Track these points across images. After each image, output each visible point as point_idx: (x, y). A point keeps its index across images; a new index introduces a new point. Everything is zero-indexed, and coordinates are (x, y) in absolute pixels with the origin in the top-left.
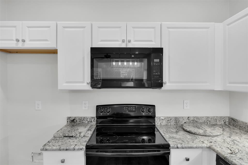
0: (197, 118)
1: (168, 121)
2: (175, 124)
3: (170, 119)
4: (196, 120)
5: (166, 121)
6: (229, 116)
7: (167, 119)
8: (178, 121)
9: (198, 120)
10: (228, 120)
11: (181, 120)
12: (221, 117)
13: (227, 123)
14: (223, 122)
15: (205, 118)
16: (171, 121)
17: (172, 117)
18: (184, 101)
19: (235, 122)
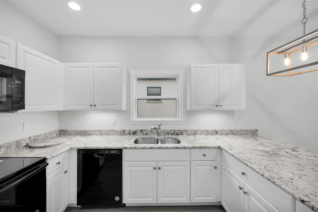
0: (38, 136)
1: (8, 147)
2: (17, 148)
3: (10, 144)
4: (36, 138)
5: (5, 149)
6: (58, 129)
7: (6, 145)
8: (19, 144)
9: (38, 138)
10: (58, 132)
11: (22, 142)
12: (54, 131)
13: (58, 135)
14: (55, 135)
15: (43, 134)
16: (12, 146)
17: (13, 142)
18: (24, 123)
19: (65, 131)
